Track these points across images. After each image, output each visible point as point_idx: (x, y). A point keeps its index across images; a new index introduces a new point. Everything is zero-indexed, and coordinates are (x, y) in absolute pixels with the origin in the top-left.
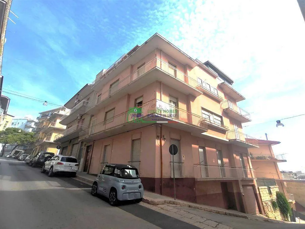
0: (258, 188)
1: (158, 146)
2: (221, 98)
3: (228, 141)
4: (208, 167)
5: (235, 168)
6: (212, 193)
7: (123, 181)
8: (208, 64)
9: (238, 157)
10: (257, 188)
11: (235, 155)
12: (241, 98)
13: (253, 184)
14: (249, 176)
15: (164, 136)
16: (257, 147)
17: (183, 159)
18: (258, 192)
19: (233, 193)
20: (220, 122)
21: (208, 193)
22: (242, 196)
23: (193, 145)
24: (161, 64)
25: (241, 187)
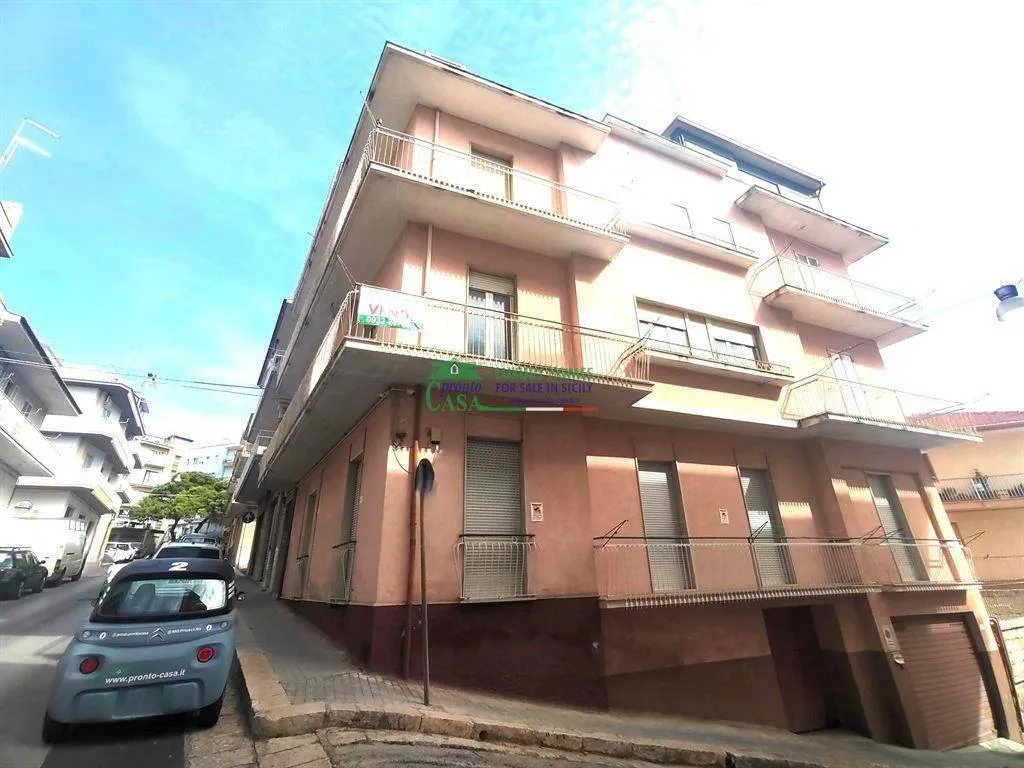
0: (996, 629)
1: (397, 477)
2: (749, 253)
3: (794, 425)
4: (692, 544)
5: (847, 540)
6: (712, 657)
7: (103, 636)
8: (680, 131)
9: (862, 495)
10: (985, 627)
11: (839, 486)
12: (868, 241)
13: (961, 609)
14: (939, 576)
15: (430, 434)
16: (967, 438)
17: (535, 517)
18: (992, 646)
19: (844, 656)
20: (749, 353)
21: (688, 661)
22: (895, 671)
23: (591, 460)
24: (433, 160)
25: (885, 627)
